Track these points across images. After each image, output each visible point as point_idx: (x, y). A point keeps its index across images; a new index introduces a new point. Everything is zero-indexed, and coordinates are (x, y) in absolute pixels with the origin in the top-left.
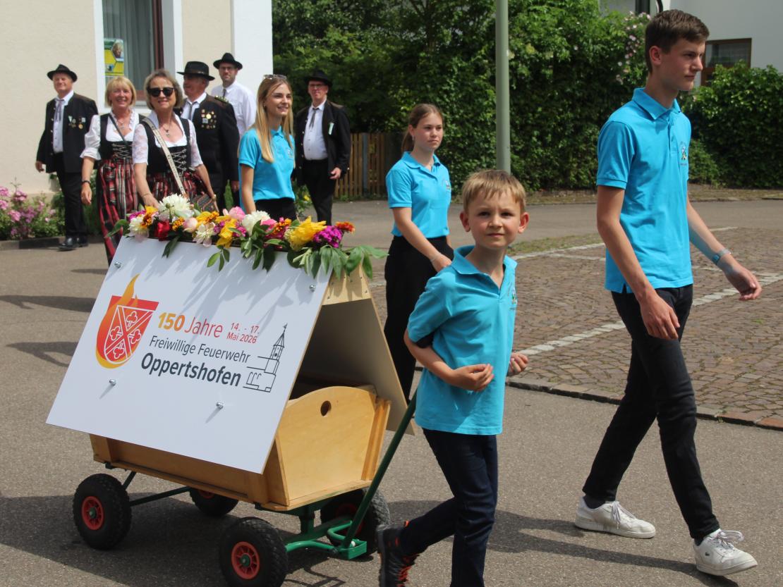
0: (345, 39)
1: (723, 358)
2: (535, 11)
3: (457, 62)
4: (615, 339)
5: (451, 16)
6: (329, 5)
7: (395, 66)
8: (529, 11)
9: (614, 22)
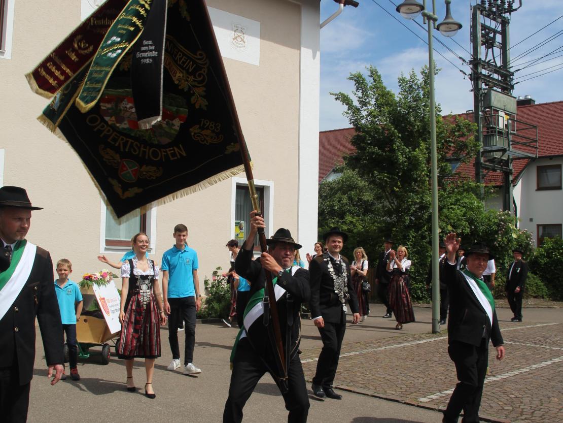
0: (354, 220)
1: (552, 399)
2: (452, 208)
3: (412, 233)
4: (495, 386)
5: (409, 210)
6: (346, 203)
7: (380, 234)
8: (448, 208)
9: (492, 214)
